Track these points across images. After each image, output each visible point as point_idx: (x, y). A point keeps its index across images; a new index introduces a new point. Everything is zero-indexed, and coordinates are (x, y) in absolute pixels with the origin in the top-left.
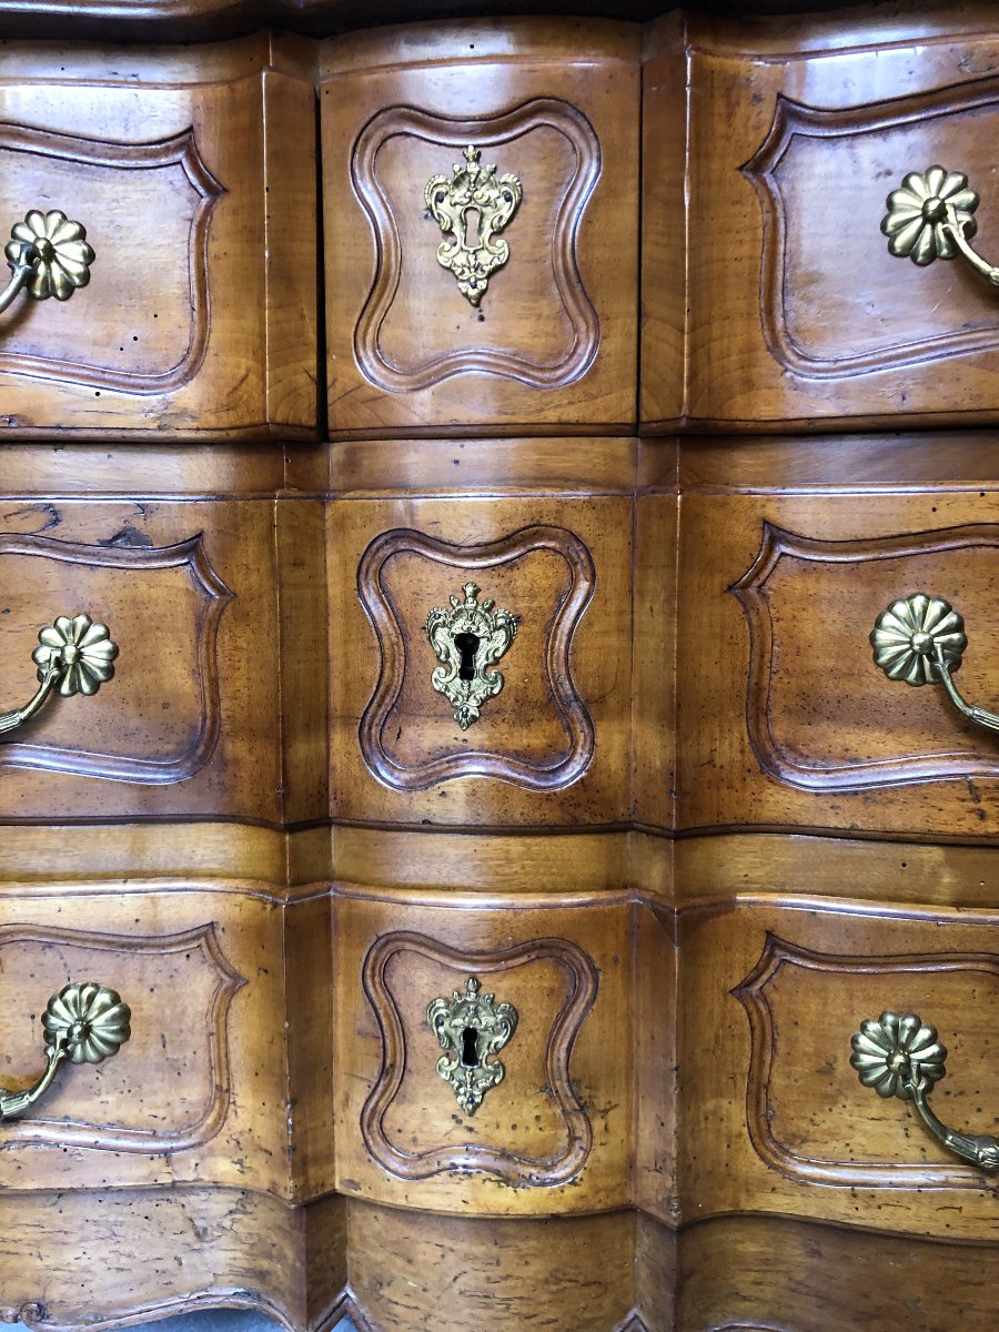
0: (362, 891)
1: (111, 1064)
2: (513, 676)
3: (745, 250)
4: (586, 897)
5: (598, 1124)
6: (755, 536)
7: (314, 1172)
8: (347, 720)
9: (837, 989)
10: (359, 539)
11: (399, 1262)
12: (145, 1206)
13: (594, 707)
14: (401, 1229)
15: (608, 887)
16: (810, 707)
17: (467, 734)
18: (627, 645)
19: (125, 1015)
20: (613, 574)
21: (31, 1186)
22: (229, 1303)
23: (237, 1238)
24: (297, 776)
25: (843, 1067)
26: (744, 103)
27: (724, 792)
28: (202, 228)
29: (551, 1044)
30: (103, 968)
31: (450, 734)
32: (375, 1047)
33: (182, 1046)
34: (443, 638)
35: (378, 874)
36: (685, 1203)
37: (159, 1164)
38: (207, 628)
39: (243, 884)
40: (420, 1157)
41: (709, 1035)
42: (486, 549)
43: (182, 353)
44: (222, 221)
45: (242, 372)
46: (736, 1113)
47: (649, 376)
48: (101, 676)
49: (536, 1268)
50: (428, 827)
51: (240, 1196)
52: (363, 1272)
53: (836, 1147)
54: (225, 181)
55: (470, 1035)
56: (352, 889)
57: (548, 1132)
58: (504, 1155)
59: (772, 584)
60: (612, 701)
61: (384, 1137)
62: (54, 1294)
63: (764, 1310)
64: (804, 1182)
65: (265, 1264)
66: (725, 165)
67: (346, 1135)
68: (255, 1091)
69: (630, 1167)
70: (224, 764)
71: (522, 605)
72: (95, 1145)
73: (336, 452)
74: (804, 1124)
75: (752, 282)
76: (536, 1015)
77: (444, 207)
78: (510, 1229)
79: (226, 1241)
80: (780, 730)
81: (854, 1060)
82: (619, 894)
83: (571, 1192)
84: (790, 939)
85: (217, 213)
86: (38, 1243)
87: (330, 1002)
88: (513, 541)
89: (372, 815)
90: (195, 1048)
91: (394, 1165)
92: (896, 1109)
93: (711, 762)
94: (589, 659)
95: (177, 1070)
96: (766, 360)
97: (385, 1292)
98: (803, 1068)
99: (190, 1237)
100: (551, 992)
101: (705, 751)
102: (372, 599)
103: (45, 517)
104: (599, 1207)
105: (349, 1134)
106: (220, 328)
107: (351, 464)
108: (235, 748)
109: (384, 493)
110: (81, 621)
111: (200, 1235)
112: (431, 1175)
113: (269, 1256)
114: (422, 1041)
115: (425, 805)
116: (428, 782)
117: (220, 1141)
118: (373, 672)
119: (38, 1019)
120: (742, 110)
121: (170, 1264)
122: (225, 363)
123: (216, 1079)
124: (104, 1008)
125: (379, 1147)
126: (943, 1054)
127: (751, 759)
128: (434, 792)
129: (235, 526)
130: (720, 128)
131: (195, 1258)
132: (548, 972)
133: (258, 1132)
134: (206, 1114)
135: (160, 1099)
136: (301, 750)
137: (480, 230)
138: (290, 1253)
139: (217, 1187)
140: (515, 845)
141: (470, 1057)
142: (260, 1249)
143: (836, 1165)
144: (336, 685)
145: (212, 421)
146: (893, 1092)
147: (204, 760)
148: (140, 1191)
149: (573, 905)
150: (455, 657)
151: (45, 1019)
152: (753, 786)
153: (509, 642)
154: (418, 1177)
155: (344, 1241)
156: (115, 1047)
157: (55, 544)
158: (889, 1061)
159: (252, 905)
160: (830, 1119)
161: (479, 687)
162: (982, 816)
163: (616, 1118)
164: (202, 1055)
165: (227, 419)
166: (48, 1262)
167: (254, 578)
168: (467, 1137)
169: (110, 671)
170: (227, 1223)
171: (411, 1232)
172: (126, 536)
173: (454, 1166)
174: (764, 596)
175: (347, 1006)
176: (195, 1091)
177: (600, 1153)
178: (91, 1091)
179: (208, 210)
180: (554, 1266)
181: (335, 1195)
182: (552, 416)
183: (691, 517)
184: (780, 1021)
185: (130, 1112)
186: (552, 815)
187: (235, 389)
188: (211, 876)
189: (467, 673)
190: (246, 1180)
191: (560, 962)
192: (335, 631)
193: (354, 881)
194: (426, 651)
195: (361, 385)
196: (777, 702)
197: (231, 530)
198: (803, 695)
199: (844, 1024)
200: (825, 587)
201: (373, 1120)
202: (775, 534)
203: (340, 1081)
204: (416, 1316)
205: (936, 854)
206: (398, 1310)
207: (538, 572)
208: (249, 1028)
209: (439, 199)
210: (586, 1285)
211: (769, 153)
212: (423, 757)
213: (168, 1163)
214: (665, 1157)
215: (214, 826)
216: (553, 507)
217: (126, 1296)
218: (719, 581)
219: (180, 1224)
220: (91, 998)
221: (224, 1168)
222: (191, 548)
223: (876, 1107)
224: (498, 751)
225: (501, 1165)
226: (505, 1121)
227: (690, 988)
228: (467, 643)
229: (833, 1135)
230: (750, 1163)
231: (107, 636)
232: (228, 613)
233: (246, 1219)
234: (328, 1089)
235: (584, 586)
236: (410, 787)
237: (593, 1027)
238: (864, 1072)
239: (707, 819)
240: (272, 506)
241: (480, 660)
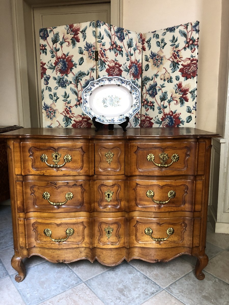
0: (98, 218)
1: (72, 236)
2: (113, 198)
3: (134, 160)
4: (120, 218)
5: (121, 239)
6: (136, 184)
7: (93, 245)
8: (97, 202)
9: (143, 226)
10: (98, 185)
11: (101, 254)
12: (75, 250)
13: (121, 200)
14: (102, 250)
15: (122, 217)
16: (141, 200)
17: (108, 203)
18: (124, 194)
19: (74, 231)
20: (122, 188)
21: (64, 248)
22: (84, 259)
23: (84, 252)
24: (92, 207)
25: (144, 233)
26: (134, 147)
27: (133, 208)
28: (83, 156)
29: (116, 232)
30: (72, 226)
31: (107, 203)
32: (99, 233)
33: (79, 234)
34: (106, 194)
35: (100, 216)
36: (129, 246)
37: (77, 245)
38: (82, 193)
39: (86, 218)
40: (104, 243)
41: (131, 230)
42: (110, 186)
43: (80, 167)
44: (85, 155)
45: (87, 170)
46: (134, 237)
47: (125, 171)
48: (72, 198)
49: (115, 253)
50: (105, 212)
51: (85, 248)
52: (98, 255)
53: (143, 240)
54: (85, 152)
55: (109, 231)
56: (97, 218)
57: (116, 240)
58: (112, 242)
59: (137, 188)
60: (122, 200)
61: (100, 241)
62: (66, 259)
63: (137, 256)
64: (140, 243)
65: (87, 255)
66: (132, 153)
67: (96, 241)
68: (87, 238)
69: (124, 243)
70: (84, 206)
71: (114, 191)
72: (71, 244)
73: (95, 176)
74: (140, 238)
75: (135, 163)
76: (115, 229)
77: (107, 156)
78: (112, 249)
79: (83, 253)
80: (138, 202)
81: (145, 232)
82: (123, 217)
83: (118, 246)
84: (139, 221)
85: (84, 155)
86: (65, 254)
87: (95, 229)
88: (113, 185)
89: (99, 211)
90: (81, 233)
91: (101, 244)
92: (149, 236)
93: (132, 205)
94: (120, 196)
95: (79, 236)
96: (136, 169)
97: (100, 257)
98: (140, 233)
99: (80, 253)
100: (116, 227)
101: (131, 204)
102: (99, 190)
103: (67, 183)
104: (121, 247)
105: (97, 241)
106: (85, 165)
107: (97, 177)
108: (85, 204)
109: (101, 181)
110: (70, 193)
111: (81, 252)
112: (105, 245)
113: (88, 254)
114: (104, 232)
115: (105, 210)
116: (105, 208)
117: (83, 243)
118: (99, 198)
119: (65, 232)
120: (134, 148)
121: (78, 255)
122: (85, 168)
123: (83, 237)
124: (72, 230)
125: (100, 242)
126: (153, 231)
127: (135, 205)
128: (105, 209)
129: (86, 184)
130: (132, 149)
131: (80, 255)
132: (116, 225)
133: (87, 242)
134: (82, 240)
135: (77, 239)
136: (92, 205)
137: (110, 157)
138: (90, 253)
139: (83, 247)
140: (113, 213)
141: (109, 233)
142: (87, 253)
143: (143, 242)
144: (96, 198)
145: (84, 174)
146: (148, 235)
147: (82, 206)
148: (75, 248)
149: (119, 219)
150: (107, 196)
151: (66, 231)
152: (135, 207)
153: (113, 195)
154: (104, 245)
155: (96, 252)
156: (73, 234)
157: (68, 186)
158: (148, 232)
159: (87, 220)
160: (142, 238)
161: (110, 199)
162: (156, 210)
163: (123, 238)
164: (81, 234)
165: (85, 174)
166: (65, 256)
167: (88, 189)
168: (108, 241)
169: (73, 197)
170: (83, 251)
171: (103, 251)
172: (75, 185)
173: (107, 244)
174: (136, 190)
175: (96, 229)
176: (81, 238)
177: (121, 242)
178: (70, 238)
179: (83, 154)
180: (117, 253)
181: (95, 247)
182: (117, 174)
183: (130, 183)
184: (138, 229)
185: (74, 240)
186: (117, 211)
187: (86, 171)
188: (83, 217)
189: (109, 197)
190: (86, 246)
191: (117, 224)
192: (95, 193)
193: (97, 217)
194: (105, 195)
195: (99, 171)
196: (138, 199)
197: (85, 184)
198: (140, 198)
199: (144, 229)
200: (142, 189)
201: (99, 240)
202: (137, 184)
203: (96, 236)
204: (103, 259)
205: (152, 213)
206: (102, 258)
207: (115, 188)
208: (86, 231)
209: (106, 155)
210: (120, 254)
211: (136, 151)
212: (104, 205)
213: (78, 245)
214: (127, 242)
215: (83, 212)
216: (117, 182)
217: (73, 259)
218: (132, 188)
219: (79, 251)
220: (71, 229)
221: (84, 245)
222: (81, 185)
223: (147, 236)
224: (112, 205)
225: (112, 243)
226: (112, 239)
227: (130, 226)
228: (109, 195)
229: (143, 239)
230: (135, 242)
231: (72, 194)
232: (85, 192)
233: (86, 251)
234: (95, 237)
235: (120, 189)
236: (103, 208)
237: (120, 230)
238: (146, 233)
239: (131, 210)
240: (90, 182)
241: (110, 196)
